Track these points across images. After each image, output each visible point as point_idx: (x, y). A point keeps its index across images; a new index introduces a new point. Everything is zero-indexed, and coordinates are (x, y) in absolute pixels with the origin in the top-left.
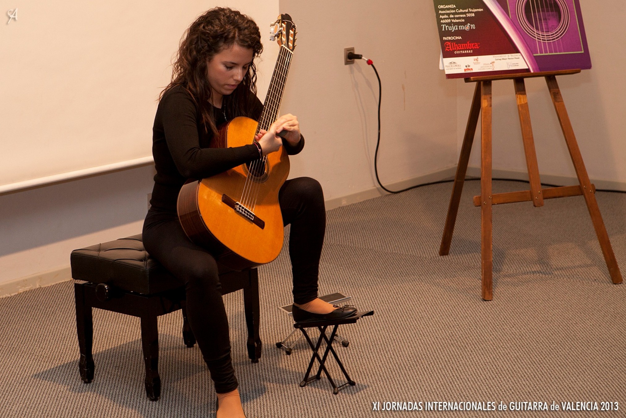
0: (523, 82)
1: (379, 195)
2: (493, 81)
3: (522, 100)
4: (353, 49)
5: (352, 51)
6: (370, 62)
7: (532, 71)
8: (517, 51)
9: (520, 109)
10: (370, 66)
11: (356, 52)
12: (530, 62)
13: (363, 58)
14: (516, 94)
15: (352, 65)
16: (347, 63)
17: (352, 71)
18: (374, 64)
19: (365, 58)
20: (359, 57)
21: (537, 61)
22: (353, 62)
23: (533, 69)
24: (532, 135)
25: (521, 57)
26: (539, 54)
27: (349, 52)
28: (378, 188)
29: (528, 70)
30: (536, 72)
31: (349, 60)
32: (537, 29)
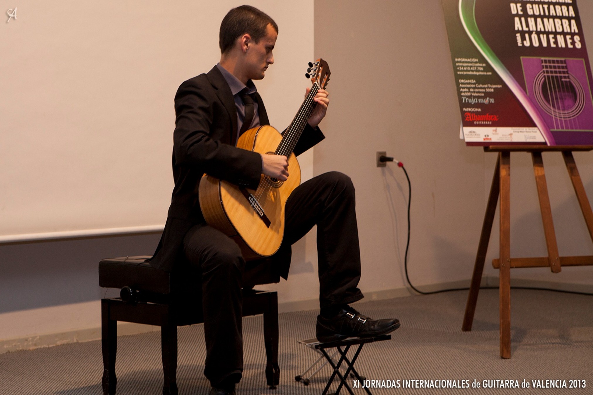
0: (540, 156)
2: (512, 154)
3: (539, 171)
4: (385, 153)
5: (384, 155)
6: (400, 165)
7: (549, 144)
8: (534, 125)
9: (538, 180)
10: (401, 169)
11: (388, 155)
12: (547, 136)
13: (394, 160)
14: (534, 165)
15: (384, 168)
16: (379, 165)
17: (383, 174)
18: (405, 166)
19: (396, 161)
20: (391, 160)
21: (553, 135)
22: (384, 166)
23: (550, 143)
24: (549, 205)
25: (538, 131)
26: (555, 130)
27: (380, 155)
28: (408, 288)
29: (545, 143)
30: (553, 145)
31: (381, 163)
32: (554, 107)
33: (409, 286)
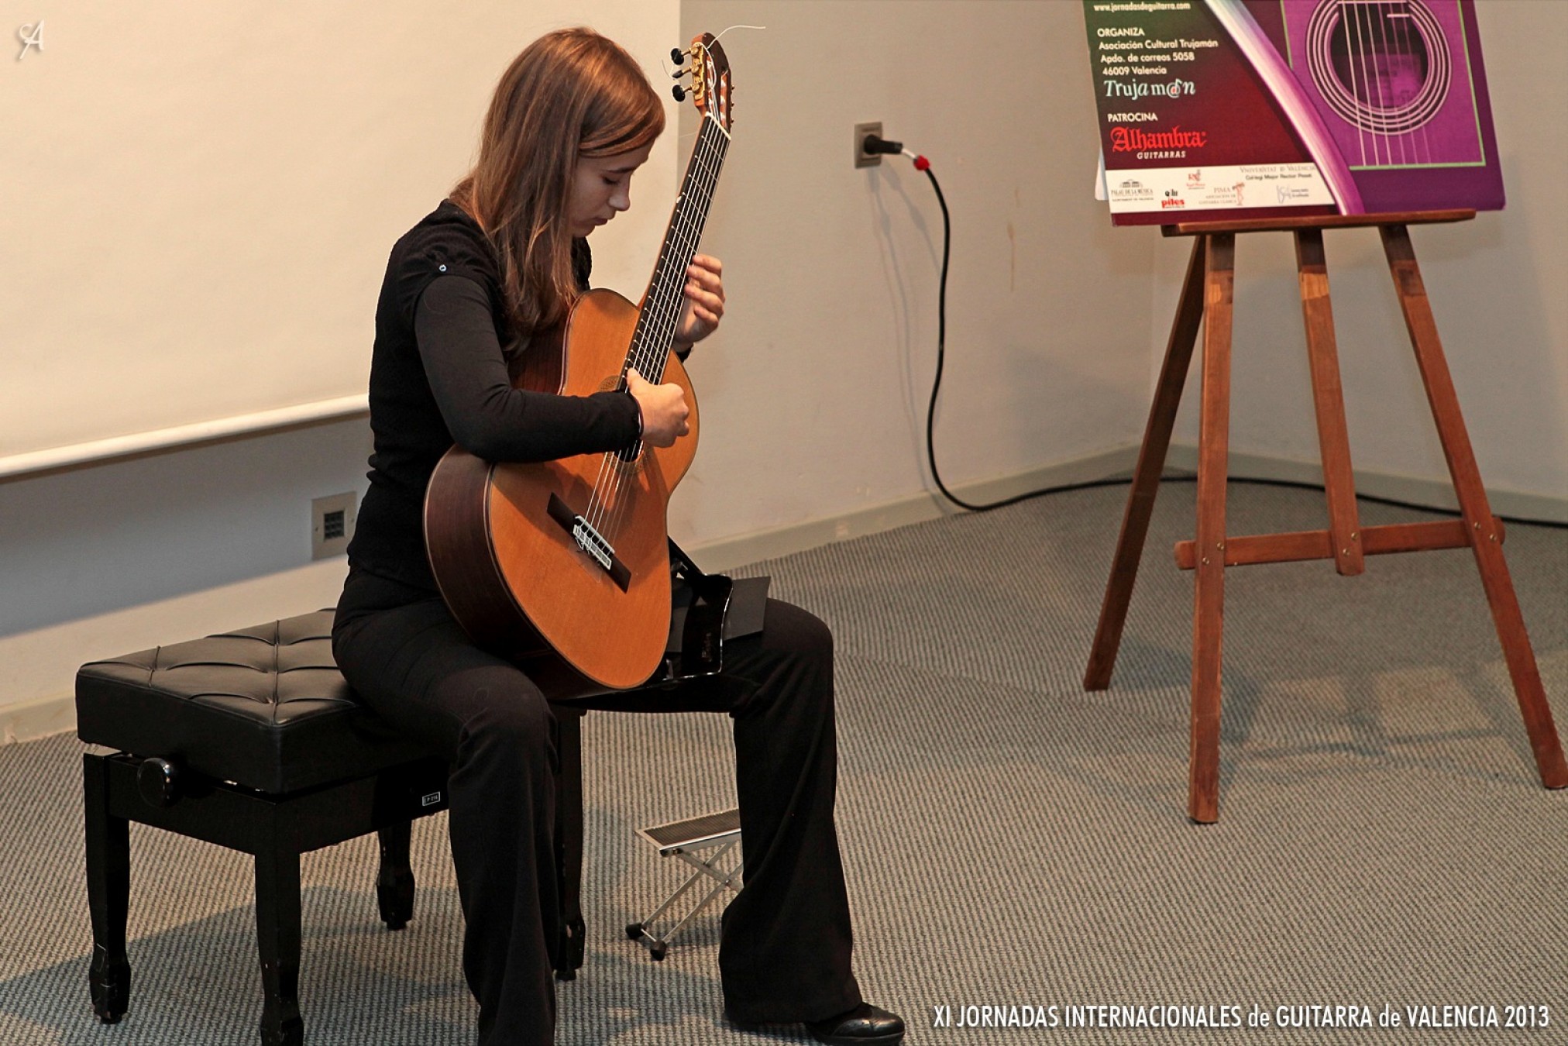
0: (1319, 239)
1: (936, 514)
2: (1238, 236)
3: (1314, 286)
4: (878, 127)
5: (875, 133)
6: (921, 164)
7: (1344, 212)
8: (1306, 157)
9: (1309, 312)
10: (923, 174)
11: (887, 136)
13: (904, 150)
14: (1300, 270)
15: (874, 169)
16: (861, 163)
17: (873, 185)
18: (932, 168)
19: (909, 153)
20: (894, 148)
22: (877, 162)
23: (1348, 207)
24: (1339, 382)
25: (1316, 173)
26: (1365, 167)
27: (867, 134)
28: (934, 497)
29: (1333, 209)
30: (1355, 214)
31: (866, 156)
32: (1362, 98)
33: (937, 491)
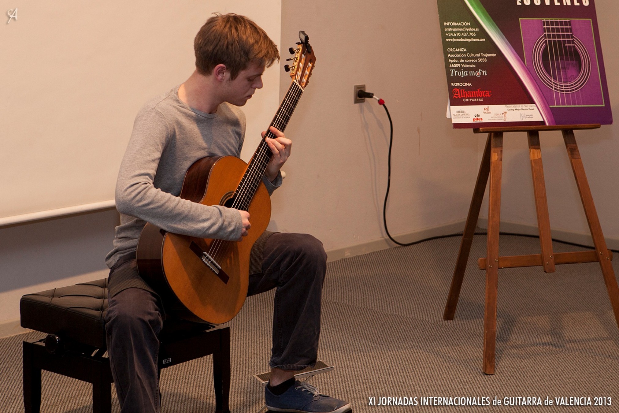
0: (537, 135)
1: (387, 247)
2: (504, 133)
3: (535, 154)
4: (364, 87)
5: (362, 89)
6: (381, 102)
7: (547, 124)
8: (532, 102)
9: (533, 165)
10: (382, 106)
11: (367, 91)
12: (545, 114)
13: (374, 97)
14: (529, 148)
15: (362, 104)
16: (356, 102)
17: (362, 110)
18: (385, 104)
19: (376, 97)
20: (370, 96)
21: (553, 113)
22: (363, 101)
23: (549, 122)
24: (545, 194)
25: (536, 108)
26: (556, 106)
27: (359, 90)
28: (386, 240)
29: (543, 123)
30: (552, 125)
31: (359, 98)
32: (555, 78)
33: (388, 237)
